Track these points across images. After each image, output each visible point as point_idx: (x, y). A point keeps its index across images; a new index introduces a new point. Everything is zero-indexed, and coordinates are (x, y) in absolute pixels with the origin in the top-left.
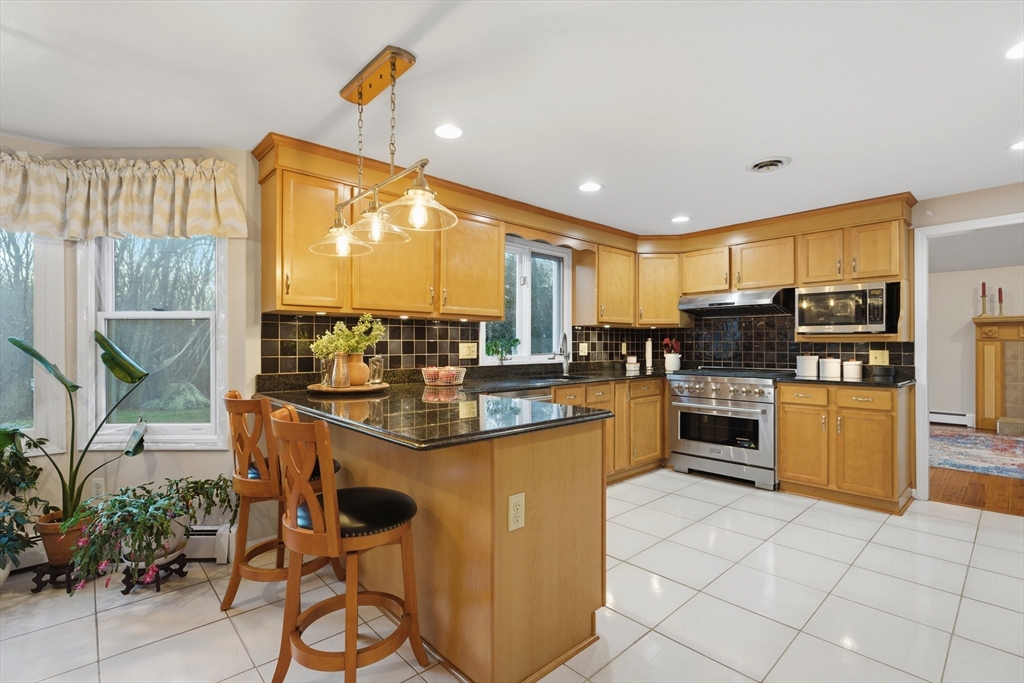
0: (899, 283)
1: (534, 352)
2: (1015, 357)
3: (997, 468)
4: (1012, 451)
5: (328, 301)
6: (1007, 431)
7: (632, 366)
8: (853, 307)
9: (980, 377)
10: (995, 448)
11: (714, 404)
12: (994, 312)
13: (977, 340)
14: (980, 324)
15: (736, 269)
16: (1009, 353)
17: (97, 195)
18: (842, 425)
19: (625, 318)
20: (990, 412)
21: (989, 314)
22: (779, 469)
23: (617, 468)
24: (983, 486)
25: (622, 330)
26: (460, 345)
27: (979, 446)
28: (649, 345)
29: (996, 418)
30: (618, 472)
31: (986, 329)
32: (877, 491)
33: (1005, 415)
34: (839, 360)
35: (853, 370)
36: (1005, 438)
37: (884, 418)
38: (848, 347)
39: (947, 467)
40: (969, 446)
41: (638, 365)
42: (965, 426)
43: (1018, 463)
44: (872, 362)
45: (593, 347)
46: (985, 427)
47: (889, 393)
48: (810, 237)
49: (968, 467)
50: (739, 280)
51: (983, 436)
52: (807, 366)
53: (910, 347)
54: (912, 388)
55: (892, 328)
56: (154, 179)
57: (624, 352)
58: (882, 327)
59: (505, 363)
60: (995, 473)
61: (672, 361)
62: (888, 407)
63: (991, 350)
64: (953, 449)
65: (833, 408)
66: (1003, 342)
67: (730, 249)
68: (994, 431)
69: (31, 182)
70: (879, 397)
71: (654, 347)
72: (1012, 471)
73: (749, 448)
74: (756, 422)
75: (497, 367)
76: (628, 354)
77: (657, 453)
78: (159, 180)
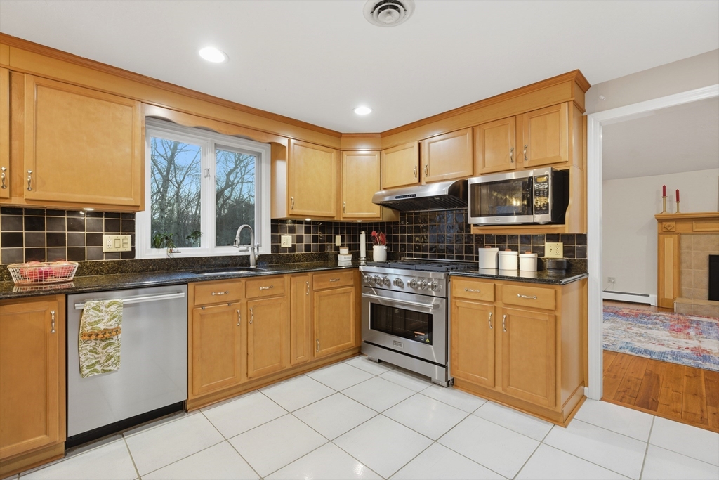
0: (569, 170)
1: (219, 243)
2: (689, 248)
3: (673, 353)
4: (686, 331)
6: (682, 310)
7: (345, 256)
9: (661, 264)
10: (672, 329)
12: (672, 210)
13: (659, 233)
14: (661, 220)
15: (424, 163)
16: (684, 244)
18: (507, 323)
19: (326, 210)
20: (669, 294)
21: (668, 211)
22: (451, 365)
23: (292, 363)
24: (658, 378)
25: (336, 224)
26: (105, 237)
27: (658, 326)
28: (363, 237)
29: (674, 299)
30: (294, 367)
31: (666, 224)
33: (680, 296)
34: (516, 253)
35: (528, 263)
36: (681, 317)
37: (547, 318)
38: (526, 238)
39: (627, 351)
40: (650, 326)
41: (351, 256)
42: (649, 305)
43: (692, 346)
44: (548, 255)
45: (298, 239)
46: (665, 307)
47: (553, 291)
48: (485, 127)
49: (646, 351)
50: (426, 173)
51: (663, 315)
52: (488, 258)
53: (582, 238)
54: (584, 282)
55: (559, 217)
57: (338, 244)
58: (548, 217)
59: (176, 256)
60: (670, 359)
61: (379, 252)
62: (551, 307)
63: (670, 241)
64: (636, 330)
65: (499, 304)
66: (679, 234)
67: (420, 144)
68: (671, 310)
70: (544, 294)
71: (367, 239)
72: (685, 356)
73: (424, 342)
74: (430, 316)
75: (162, 260)
76: (342, 246)
77: (351, 342)
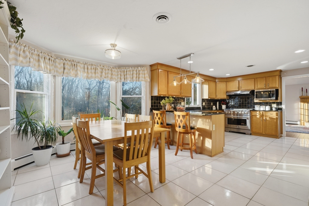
0: (278, 89)
1: (194, 104)
5: (165, 94)
7: (214, 108)
8: (268, 94)
11: (232, 116)
12: (304, 94)
14: (301, 98)
15: (240, 85)
17: (122, 74)
18: (266, 120)
19: (214, 97)
22: (251, 130)
25: (213, 100)
28: (218, 103)
31: (303, 99)
32: (273, 133)
34: (265, 106)
35: (268, 108)
38: (267, 103)
44: (273, 106)
45: (206, 103)
48: (258, 79)
50: (241, 88)
52: (257, 108)
53: (281, 103)
55: (277, 99)
56: (133, 70)
57: (212, 105)
58: (274, 98)
59: (190, 107)
61: (224, 107)
65: (264, 116)
67: (239, 81)
69: (113, 72)
71: (219, 104)
73: (244, 125)
74: (246, 120)
75: (188, 107)
76: (213, 105)
78: (134, 71)
